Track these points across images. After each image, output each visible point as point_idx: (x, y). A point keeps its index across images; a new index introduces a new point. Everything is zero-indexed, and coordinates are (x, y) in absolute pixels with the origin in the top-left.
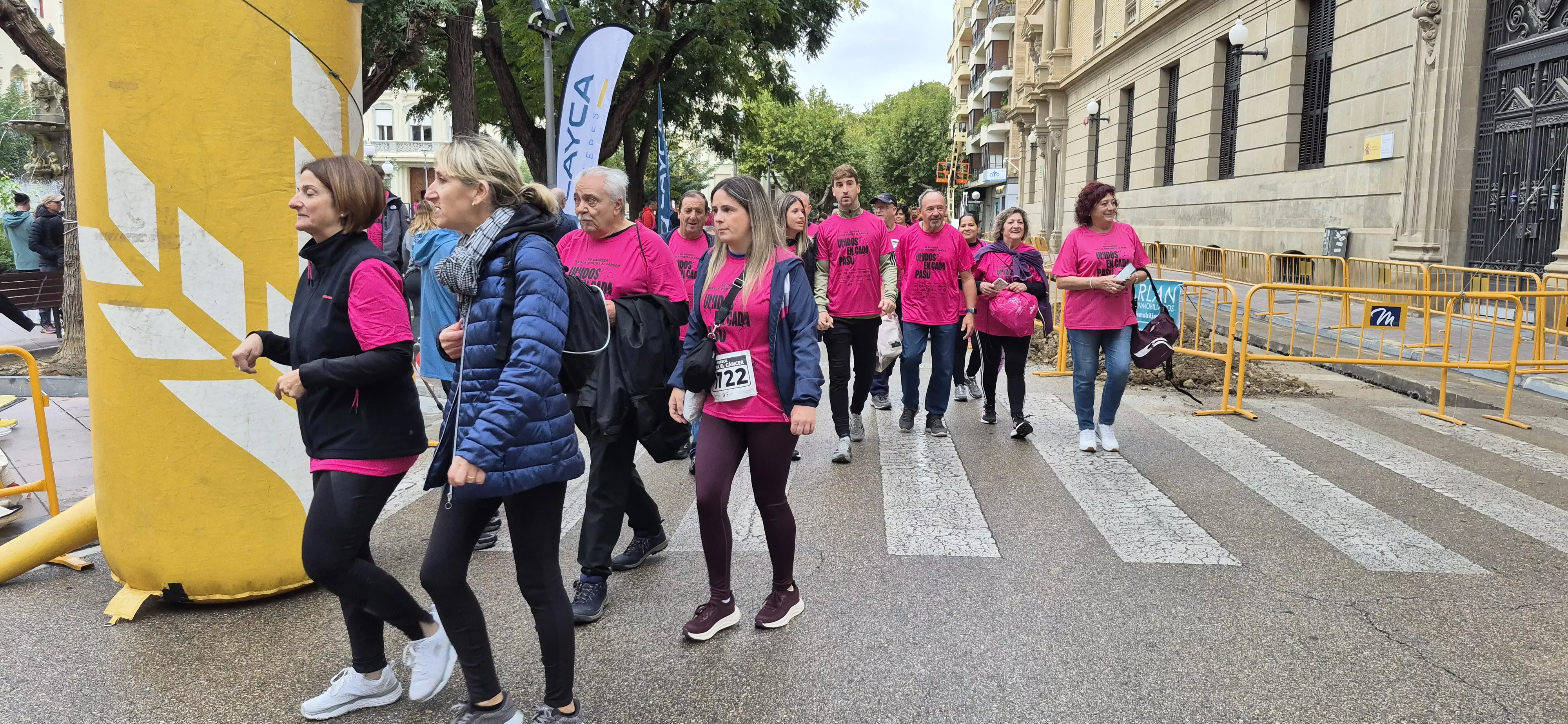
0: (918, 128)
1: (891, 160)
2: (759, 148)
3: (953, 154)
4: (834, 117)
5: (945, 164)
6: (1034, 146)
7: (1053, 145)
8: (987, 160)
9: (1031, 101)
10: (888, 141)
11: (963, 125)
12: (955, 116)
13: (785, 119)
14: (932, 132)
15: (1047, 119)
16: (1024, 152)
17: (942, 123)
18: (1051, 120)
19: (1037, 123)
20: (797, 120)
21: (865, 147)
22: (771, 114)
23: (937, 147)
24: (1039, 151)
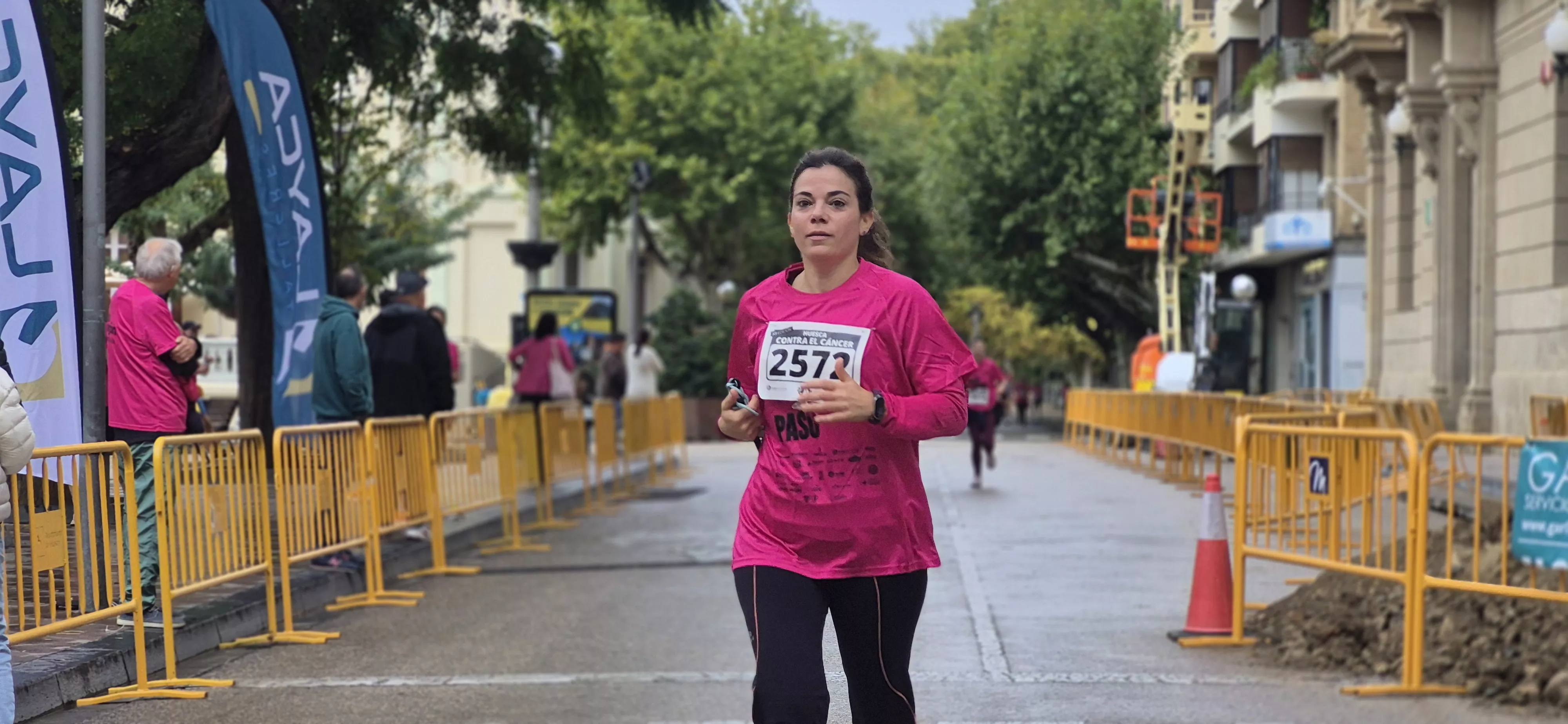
0: (1067, 93)
1: (991, 184)
2: (602, 147)
3: (1173, 167)
4: (823, 59)
5: (1151, 196)
6: (1405, 145)
7: (1458, 142)
8: (1275, 188)
9: (1392, 18)
10: (980, 129)
11: (1205, 86)
12: (1178, 59)
13: (678, 65)
14: (1110, 104)
15: (1436, 68)
16: (1379, 162)
17: (1140, 79)
18: (1449, 71)
19: (1411, 79)
20: (713, 69)
21: (914, 148)
22: (638, 49)
23: (1127, 148)
24: (1421, 160)
